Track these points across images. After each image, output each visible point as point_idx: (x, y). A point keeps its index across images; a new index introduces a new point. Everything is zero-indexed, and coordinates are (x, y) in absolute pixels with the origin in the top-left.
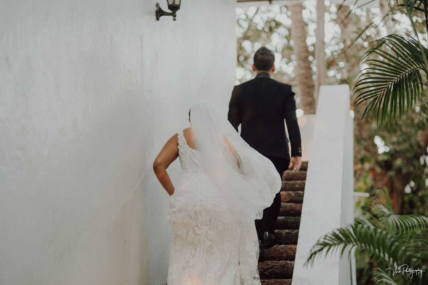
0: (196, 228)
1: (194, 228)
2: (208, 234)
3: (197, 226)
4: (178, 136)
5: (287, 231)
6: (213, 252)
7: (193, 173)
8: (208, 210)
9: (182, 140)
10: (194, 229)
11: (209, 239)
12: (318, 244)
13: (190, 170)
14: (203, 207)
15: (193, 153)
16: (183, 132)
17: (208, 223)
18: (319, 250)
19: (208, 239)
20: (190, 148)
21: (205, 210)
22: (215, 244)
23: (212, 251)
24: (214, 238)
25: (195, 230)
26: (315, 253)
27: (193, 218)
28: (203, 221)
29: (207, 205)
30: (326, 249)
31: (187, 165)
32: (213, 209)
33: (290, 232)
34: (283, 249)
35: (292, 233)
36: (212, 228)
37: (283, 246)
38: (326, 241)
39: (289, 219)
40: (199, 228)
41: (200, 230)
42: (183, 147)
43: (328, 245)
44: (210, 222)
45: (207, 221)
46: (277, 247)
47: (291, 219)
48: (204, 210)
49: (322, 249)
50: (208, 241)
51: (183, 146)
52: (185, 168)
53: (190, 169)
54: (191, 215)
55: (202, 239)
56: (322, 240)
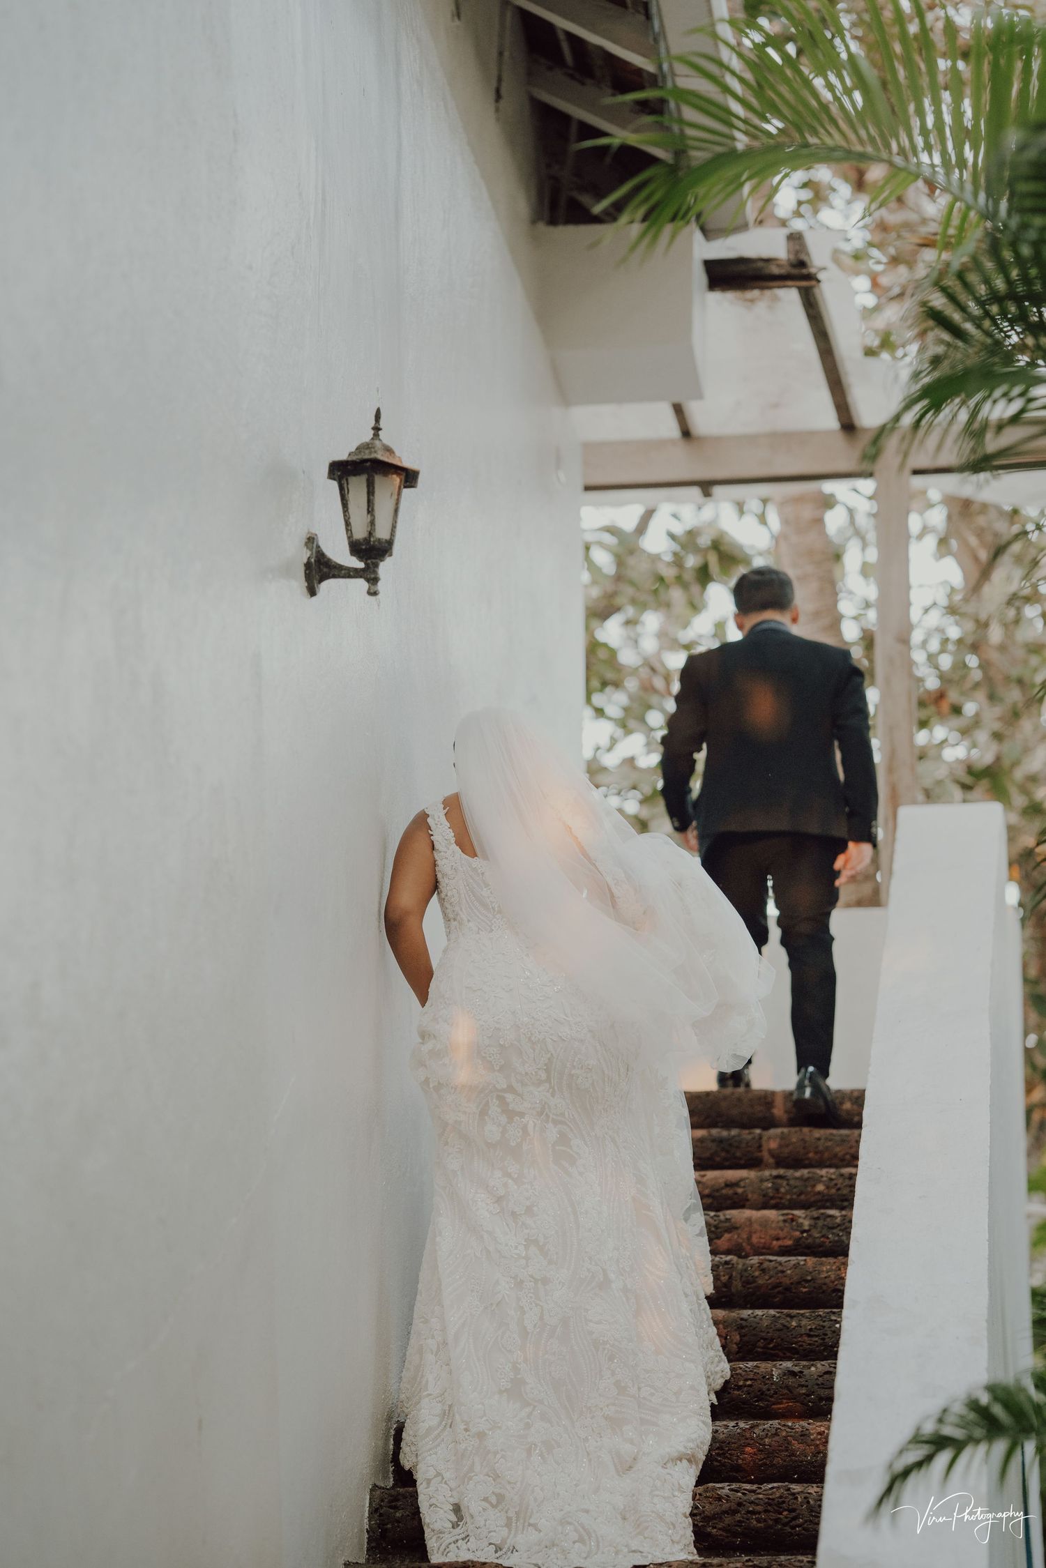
0: (509, 1097)
1: (504, 1098)
2: (546, 1106)
3: (510, 1089)
4: (429, 820)
5: (788, 1364)
6: (571, 1152)
7: (478, 933)
8: (539, 1039)
9: (442, 832)
10: (502, 1099)
11: (553, 1118)
12: (917, 1440)
13: (471, 924)
14: (522, 1030)
15: (475, 870)
16: (444, 809)
17: (544, 1076)
18: (919, 1465)
19: (550, 1120)
20: (465, 856)
21: (530, 1039)
22: (571, 1130)
23: (568, 1150)
24: (566, 1114)
25: (508, 1100)
26: (906, 1473)
27: (497, 1068)
28: (526, 1073)
29: (532, 1025)
30: (943, 1458)
31: (461, 909)
32: (552, 1035)
33: (797, 1369)
34: (777, 1438)
35: (806, 1372)
36: (556, 1088)
37: (775, 1423)
38: (948, 1431)
39: (792, 1317)
40: (519, 1095)
41: (522, 1098)
42: (446, 852)
43: (949, 1446)
44: (548, 1071)
45: (539, 1069)
46: (753, 1427)
47: (803, 1320)
48: (527, 1040)
49: (929, 1459)
50: (550, 1125)
51: (445, 849)
52: (455, 920)
53: (469, 921)
54: (491, 1059)
55: (531, 1125)
56: (929, 1428)
